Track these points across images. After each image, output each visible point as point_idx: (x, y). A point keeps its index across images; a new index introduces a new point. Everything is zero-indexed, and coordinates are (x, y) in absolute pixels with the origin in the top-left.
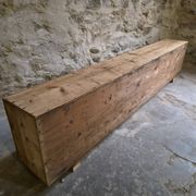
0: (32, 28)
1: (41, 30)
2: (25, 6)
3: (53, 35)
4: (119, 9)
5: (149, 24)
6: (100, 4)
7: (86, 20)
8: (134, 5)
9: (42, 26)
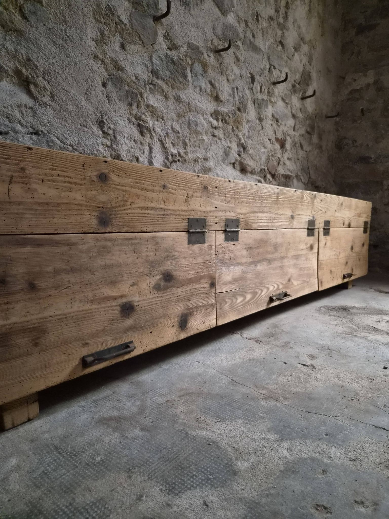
4: (229, 111)
5: (288, 169)
6: (185, 77)
7: (152, 106)
8: (259, 114)
9: (11, 74)
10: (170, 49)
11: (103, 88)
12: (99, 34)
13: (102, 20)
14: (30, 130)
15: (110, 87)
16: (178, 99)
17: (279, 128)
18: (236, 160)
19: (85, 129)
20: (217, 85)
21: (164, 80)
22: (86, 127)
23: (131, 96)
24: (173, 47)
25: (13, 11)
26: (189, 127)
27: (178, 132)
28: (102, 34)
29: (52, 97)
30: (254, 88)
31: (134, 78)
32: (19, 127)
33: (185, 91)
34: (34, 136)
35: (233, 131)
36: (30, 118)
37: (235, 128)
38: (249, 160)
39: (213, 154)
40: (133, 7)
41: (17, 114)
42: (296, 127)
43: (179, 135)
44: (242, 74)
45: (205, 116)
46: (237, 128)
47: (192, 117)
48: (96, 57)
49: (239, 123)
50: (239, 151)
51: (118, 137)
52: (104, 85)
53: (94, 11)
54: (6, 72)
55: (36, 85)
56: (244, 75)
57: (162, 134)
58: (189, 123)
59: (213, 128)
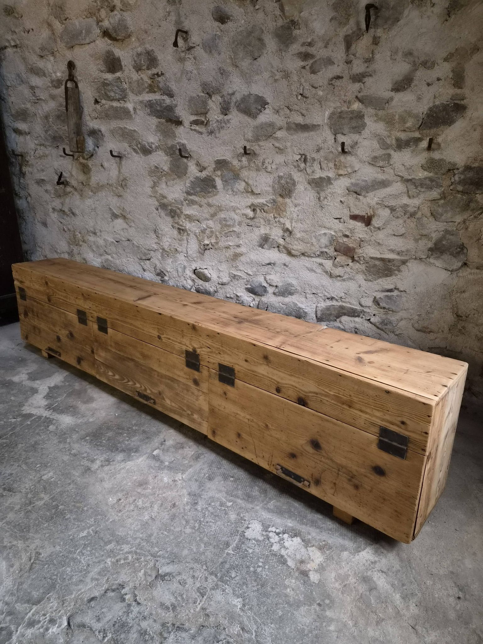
0: (108, 216)
1: (120, 221)
2: (103, 186)
3: (132, 231)
4: (266, 201)
5: (389, 250)
6: (215, 187)
7: (187, 215)
8: (318, 193)
9: (120, 215)
10: (201, 171)
11: (157, 212)
12: (152, 183)
13: (153, 175)
14: (126, 239)
15: (160, 210)
16: (209, 205)
17: (357, 203)
18: (280, 245)
19: (148, 235)
20: (250, 182)
21: (196, 195)
22: (148, 234)
23: (172, 212)
24: (202, 169)
25: (119, 188)
26: (221, 224)
27: (211, 228)
28: (154, 182)
29: (134, 222)
30: (307, 169)
31: (173, 201)
32: (123, 239)
33: (216, 197)
34: (128, 242)
35: (275, 218)
36: (126, 234)
37: (275, 215)
38: (297, 243)
39: (247, 241)
40: (171, 157)
41: (122, 233)
42: (410, 192)
43: (211, 230)
44: (286, 161)
45: (238, 211)
46: (279, 215)
47: (222, 215)
48: (151, 196)
49: (281, 210)
50: (284, 236)
51: (163, 238)
52: (157, 209)
53: (149, 172)
54: (118, 215)
55: (127, 219)
56: (289, 161)
57: (197, 231)
58: (220, 221)
59: (248, 219)
